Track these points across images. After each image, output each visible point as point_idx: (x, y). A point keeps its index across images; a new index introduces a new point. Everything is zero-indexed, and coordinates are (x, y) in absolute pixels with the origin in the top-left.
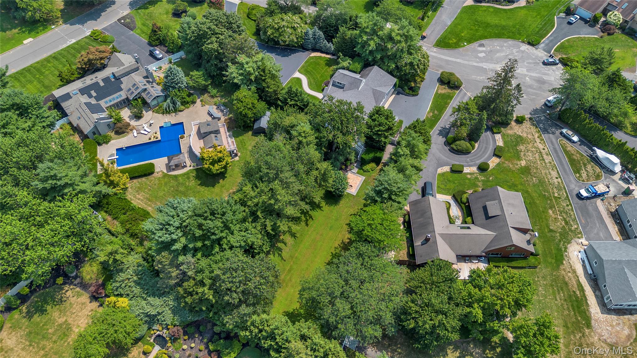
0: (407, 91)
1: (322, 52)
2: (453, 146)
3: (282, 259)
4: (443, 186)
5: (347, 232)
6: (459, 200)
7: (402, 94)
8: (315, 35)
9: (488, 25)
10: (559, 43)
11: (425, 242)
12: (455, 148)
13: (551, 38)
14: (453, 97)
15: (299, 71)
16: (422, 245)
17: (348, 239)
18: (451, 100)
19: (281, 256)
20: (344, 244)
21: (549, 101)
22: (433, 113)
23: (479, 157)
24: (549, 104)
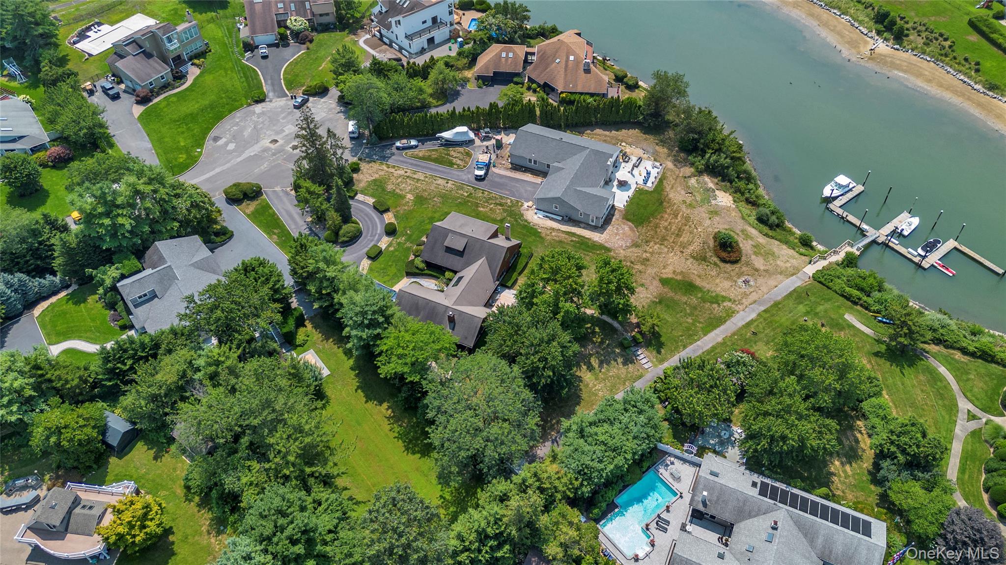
0: (218, 239)
1: (45, 298)
2: (341, 239)
3: (364, 503)
4: (386, 278)
5: (378, 407)
6: (417, 271)
7: (216, 248)
8: (12, 286)
9: (192, 117)
10: (282, 81)
11: (452, 324)
12: (345, 239)
13: (269, 82)
14: (268, 204)
15: (50, 344)
16: (453, 329)
17: (387, 409)
18: (271, 208)
19: (360, 502)
20: (392, 417)
21: (353, 132)
22: (275, 234)
23: (373, 227)
24: (356, 135)
